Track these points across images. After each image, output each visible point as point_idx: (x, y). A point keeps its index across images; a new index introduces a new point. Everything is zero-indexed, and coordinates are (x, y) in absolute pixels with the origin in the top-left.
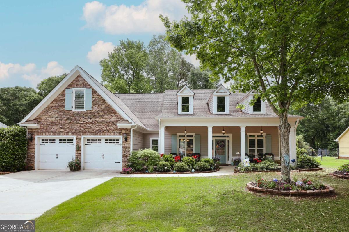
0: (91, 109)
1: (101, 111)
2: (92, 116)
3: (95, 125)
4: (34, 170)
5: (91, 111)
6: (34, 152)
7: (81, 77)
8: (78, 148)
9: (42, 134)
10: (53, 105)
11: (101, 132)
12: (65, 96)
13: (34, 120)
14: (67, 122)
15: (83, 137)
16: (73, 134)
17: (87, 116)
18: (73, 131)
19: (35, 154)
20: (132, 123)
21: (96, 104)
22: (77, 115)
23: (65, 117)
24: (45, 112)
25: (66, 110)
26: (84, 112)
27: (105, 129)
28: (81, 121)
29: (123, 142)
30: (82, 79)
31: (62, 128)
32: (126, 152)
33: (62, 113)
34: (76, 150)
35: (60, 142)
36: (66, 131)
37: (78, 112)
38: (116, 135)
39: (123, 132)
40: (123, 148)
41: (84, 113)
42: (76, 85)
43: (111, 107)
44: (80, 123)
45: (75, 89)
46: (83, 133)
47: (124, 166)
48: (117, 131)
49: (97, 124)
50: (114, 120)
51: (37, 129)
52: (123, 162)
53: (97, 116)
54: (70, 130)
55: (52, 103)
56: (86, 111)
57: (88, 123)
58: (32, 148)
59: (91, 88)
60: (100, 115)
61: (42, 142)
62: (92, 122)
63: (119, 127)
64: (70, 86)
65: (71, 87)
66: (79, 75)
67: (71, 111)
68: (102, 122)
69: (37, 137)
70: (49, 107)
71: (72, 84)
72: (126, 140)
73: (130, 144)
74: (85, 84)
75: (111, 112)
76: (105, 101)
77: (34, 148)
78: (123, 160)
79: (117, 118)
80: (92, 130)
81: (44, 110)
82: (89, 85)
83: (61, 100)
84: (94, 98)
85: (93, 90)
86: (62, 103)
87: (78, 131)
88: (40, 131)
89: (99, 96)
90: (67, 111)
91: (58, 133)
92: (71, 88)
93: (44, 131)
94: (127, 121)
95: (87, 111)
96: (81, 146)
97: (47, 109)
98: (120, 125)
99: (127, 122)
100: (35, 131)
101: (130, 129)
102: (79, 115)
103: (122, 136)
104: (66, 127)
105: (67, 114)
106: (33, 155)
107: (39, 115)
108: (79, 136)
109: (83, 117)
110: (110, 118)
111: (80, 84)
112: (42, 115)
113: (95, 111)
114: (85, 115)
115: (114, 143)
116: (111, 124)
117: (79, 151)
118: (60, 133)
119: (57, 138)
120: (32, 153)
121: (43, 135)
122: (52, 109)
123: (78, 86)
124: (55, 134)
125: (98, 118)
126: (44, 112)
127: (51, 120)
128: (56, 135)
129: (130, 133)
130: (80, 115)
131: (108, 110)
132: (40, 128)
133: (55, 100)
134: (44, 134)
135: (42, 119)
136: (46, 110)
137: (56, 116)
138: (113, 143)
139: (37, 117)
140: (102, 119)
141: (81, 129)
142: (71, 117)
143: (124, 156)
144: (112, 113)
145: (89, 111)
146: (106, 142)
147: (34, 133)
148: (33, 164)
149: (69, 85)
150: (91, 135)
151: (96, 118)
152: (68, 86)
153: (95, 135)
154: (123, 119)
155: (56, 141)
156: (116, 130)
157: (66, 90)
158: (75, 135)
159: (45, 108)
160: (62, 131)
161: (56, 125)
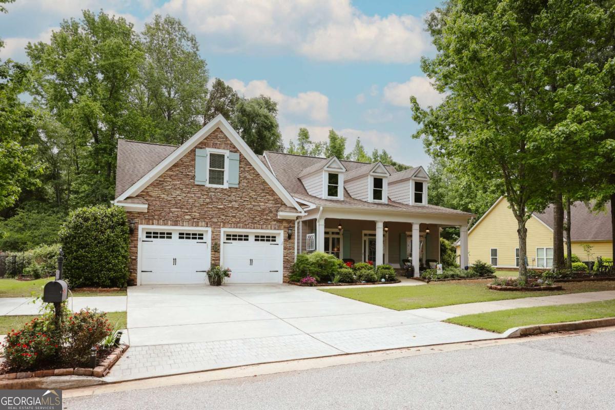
0: (237, 186)
1: (252, 190)
2: (238, 197)
3: (242, 211)
4: (136, 285)
5: (236, 188)
6: (137, 253)
7: (221, 132)
8: (216, 249)
9: (151, 223)
10: (172, 173)
11: (253, 224)
12: (194, 160)
13: (137, 196)
14: (197, 204)
15: (223, 230)
16: (207, 224)
17: (229, 196)
18: (207, 221)
19: (137, 257)
20: (301, 212)
21: (245, 178)
22: (214, 194)
23: (193, 195)
24: (158, 183)
25: (196, 183)
26: (226, 189)
27: (258, 218)
28: (220, 204)
29: (285, 240)
30: (223, 136)
31: (189, 214)
32: (289, 256)
33: (188, 188)
34: (212, 252)
35: (180, 238)
36: (195, 219)
37: (216, 189)
38: (275, 229)
39: (285, 224)
40: (285, 248)
41: (225, 192)
42: (211, 144)
43: (268, 185)
44: (218, 207)
45: (210, 151)
46: (224, 223)
47: (285, 277)
48: (275, 222)
49: (246, 211)
50: (271, 205)
51: (142, 212)
52: (285, 270)
53: (246, 198)
54: (204, 218)
55: (170, 169)
56: (228, 188)
57: (232, 207)
58: (133, 246)
59: (236, 151)
60: (250, 196)
61: (147, 237)
62: (238, 206)
63: (279, 217)
64: (202, 145)
65: (204, 146)
66: (218, 128)
67: (204, 186)
68: (254, 208)
69: (140, 227)
70: (165, 176)
71: (206, 141)
72: (290, 237)
73: (294, 243)
74: (228, 144)
75: (268, 193)
76: (258, 174)
77: (136, 247)
78: (285, 267)
79: (276, 204)
80: (238, 220)
81: (156, 180)
82: (234, 147)
83: (187, 167)
84: (242, 169)
85: (241, 155)
86: (189, 172)
87: (215, 220)
88: (148, 217)
89: (249, 166)
90: (198, 185)
91: (181, 222)
92: (203, 148)
93: (156, 217)
94: (295, 208)
95: (230, 188)
96: (219, 245)
97: (162, 179)
98: (282, 215)
99: (295, 211)
100: (139, 217)
101: (294, 221)
102: (216, 194)
103: (283, 231)
104: (195, 212)
105: (198, 190)
106: (135, 259)
107: (146, 189)
108: (218, 228)
109: (224, 198)
110: (266, 203)
111: (219, 143)
112: (152, 189)
113: (243, 190)
114: (227, 195)
115: (269, 240)
116: (267, 212)
117: (217, 253)
118: (185, 222)
119: (176, 229)
120: (133, 256)
121: (153, 224)
122: (171, 180)
123: (215, 146)
124: (176, 223)
125: (247, 201)
126: (155, 184)
127: (169, 199)
128: (176, 225)
129: (294, 227)
130: (219, 194)
131: (263, 190)
132: (148, 212)
133: (175, 165)
134: (155, 222)
135: (151, 196)
136: (160, 181)
137: (178, 192)
138: (267, 240)
139: (142, 192)
140: (253, 204)
141: (220, 217)
142: (205, 197)
143: (286, 261)
144: (269, 195)
145: (233, 188)
146: (256, 240)
147: (136, 220)
148: (135, 275)
149: (201, 143)
150: (237, 228)
151: (245, 201)
152: (199, 144)
153: (243, 228)
154: (285, 204)
155: (172, 236)
156: (274, 220)
157: (197, 150)
158: (211, 226)
159: (159, 177)
160: (188, 219)
161: (177, 208)
